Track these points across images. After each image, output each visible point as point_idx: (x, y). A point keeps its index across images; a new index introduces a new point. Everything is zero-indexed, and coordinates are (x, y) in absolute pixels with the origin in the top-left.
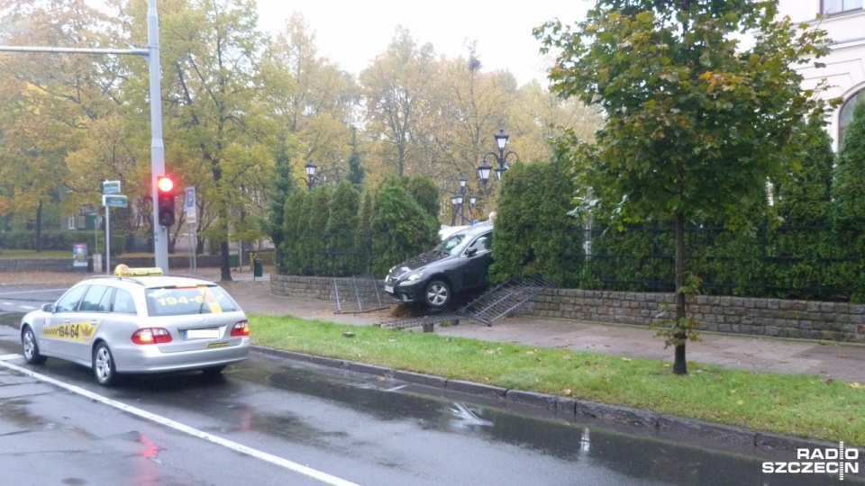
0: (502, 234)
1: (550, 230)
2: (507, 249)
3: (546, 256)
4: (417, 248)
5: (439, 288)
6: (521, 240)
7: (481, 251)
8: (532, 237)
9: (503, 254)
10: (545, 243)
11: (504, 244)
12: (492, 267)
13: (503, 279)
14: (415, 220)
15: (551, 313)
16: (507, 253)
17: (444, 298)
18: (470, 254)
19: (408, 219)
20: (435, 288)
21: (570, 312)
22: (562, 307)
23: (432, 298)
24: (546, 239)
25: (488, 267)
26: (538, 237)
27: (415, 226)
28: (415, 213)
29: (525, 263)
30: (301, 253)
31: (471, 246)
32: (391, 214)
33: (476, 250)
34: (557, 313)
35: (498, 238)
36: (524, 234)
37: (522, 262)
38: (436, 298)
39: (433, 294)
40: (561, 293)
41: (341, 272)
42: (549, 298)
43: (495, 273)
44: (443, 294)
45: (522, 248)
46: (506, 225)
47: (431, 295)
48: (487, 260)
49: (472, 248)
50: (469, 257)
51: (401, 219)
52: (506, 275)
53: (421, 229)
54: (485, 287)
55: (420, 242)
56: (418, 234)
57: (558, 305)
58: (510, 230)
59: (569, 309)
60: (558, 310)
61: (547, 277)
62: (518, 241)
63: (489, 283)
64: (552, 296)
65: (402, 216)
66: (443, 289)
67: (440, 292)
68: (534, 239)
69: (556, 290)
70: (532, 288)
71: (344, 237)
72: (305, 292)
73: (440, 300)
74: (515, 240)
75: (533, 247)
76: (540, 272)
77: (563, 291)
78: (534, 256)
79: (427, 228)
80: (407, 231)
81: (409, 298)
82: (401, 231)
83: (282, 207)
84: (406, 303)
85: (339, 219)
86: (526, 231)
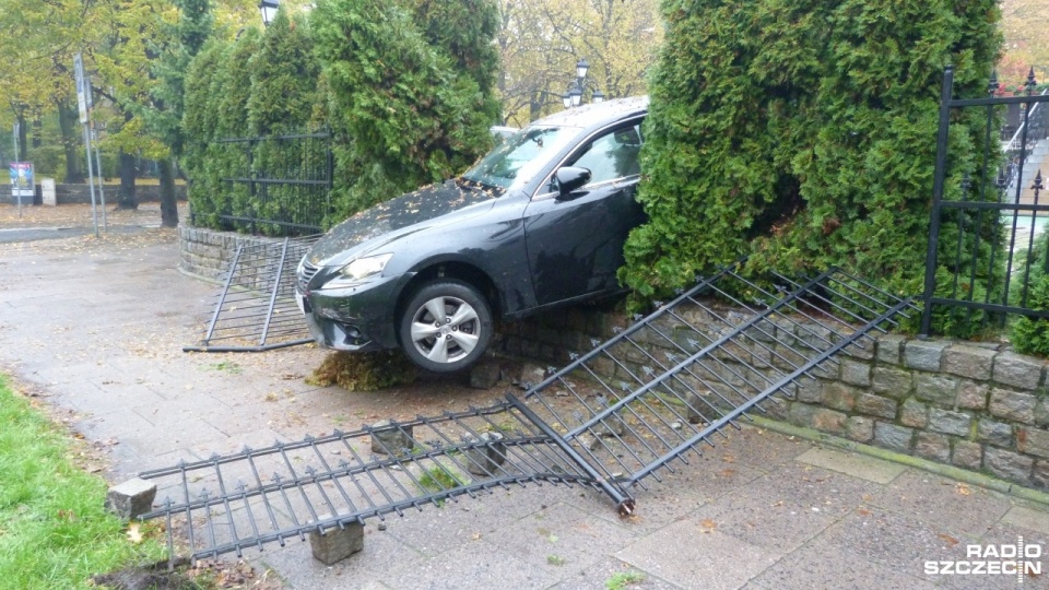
0: (682, 118)
1: (876, 102)
2: (696, 176)
3: (852, 207)
4: (418, 166)
5: (452, 306)
6: (748, 143)
7: (604, 181)
8: (795, 130)
9: (679, 192)
10: (851, 153)
11: (686, 158)
12: (639, 238)
13: (677, 282)
14: (410, 84)
15: (862, 425)
16: (697, 190)
17: (469, 340)
18: (567, 190)
19: (388, 80)
20: (436, 306)
21: (953, 438)
22: (913, 411)
23: (428, 342)
24: (857, 142)
25: (625, 236)
26: (822, 133)
27: (410, 101)
28: (413, 64)
29: (761, 227)
30: (210, 182)
31: (570, 163)
32: (339, 65)
33: (585, 178)
34: (886, 431)
35: (663, 135)
36: (764, 121)
37: (748, 224)
38: (441, 340)
39: (430, 328)
40: (910, 359)
41: (276, 226)
42: (859, 372)
43: (650, 259)
44: (467, 326)
45: (752, 174)
46: (696, 86)
47: (420, 329)
48: (624, 212)
49: (574, 171)
50: (560, 199)
51: (368, 80)
52: (688, 268)
53: (425, 111)
54: (612, 301)
55: (426, 148)
56: (415, 126)
57: (900, 401)
58: (708, 106)
59: (952, 427)
60: (897, 420)
61: (845, 285)
62: (736, 146)
63: (628, 291)
64: (873, 362)
65: (371, 71)
66: (465, 311)
67: (456, 319)
68: (803, 141)
69: (892, 342)
70: (787, 324)
71: (281, 142)
72: (218, 266)
73: (454, 347)
74: (727, 142)
75: (797, 169)
76: (821, 263)
77: (929, 350)
78: (802, 204)
79: (448, 109)
80: (385, 116)
81: (350, 340)
82: (366, 115)
83: (181, 79)
84: (342, 354)
85: (269, 99)
86: (772, 108)
